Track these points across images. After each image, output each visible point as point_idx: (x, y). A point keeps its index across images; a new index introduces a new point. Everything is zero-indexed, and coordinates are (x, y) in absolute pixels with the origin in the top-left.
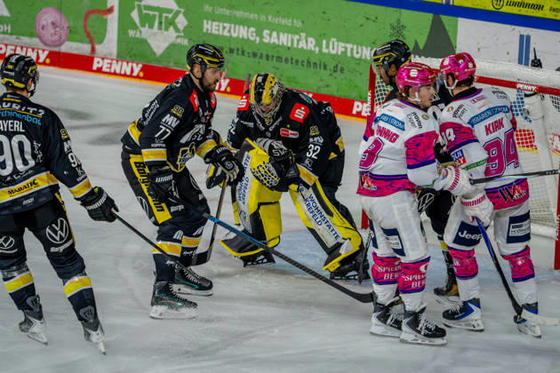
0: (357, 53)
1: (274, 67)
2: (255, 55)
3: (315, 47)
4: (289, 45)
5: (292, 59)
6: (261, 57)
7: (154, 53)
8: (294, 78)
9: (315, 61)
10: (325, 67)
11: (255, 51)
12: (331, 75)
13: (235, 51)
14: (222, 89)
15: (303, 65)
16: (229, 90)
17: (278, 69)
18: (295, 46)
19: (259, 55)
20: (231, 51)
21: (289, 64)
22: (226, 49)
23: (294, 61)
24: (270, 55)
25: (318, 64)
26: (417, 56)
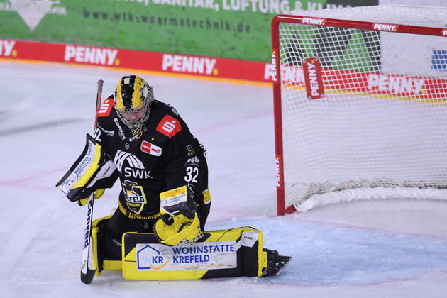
0: (264, 7)
1: (169, 32)
2: (145, 19)
3: (214, 3)
4: (184, 4)
5: (188, 20)
6: (152, 21)
7: (27, 27)
8: (193, 42)
9: (215, 21)
10: (228, 27)
11: (144, 14)
12: (235, 35)
13: (122, 17)
15: (202, 27)
17: (173, 33)
18: (191, 4)
19: (149, 19)
20: (117, 17)
21: (186, 27)
22: (111, 15)
23: (191, 23)
24: (163, 18)
25: (219, 22)
26: (334, 6)
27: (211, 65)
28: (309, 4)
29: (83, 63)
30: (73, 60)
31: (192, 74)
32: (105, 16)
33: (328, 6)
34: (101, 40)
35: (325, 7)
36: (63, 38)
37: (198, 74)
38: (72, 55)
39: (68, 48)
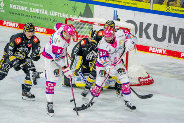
0: (61, 15)
1: (34, 20)
2: (27, 16)
3: (47, 13)
4: (39, 13)
5: (40, 17)
6: (29, 17)
8: (40, 23)
9: (47, 18)
10: (51, 20)
11: (27, 14)
12: (53, 23)
13: (21, 15)
14: (16, 27)
15: (43, 19)
16: (18, 27)
18: (41, 13)
19: (28, 16)
20: (19, 14)
21: (39, 19)
22: (17, 14)
23: (40, 18)
24: (32, 16)
25: (48, 19)
26: (81, 17)
27: (45, 30)
28: (74, 16)
29: (9, 26)
30: (5, 25)
31: (39, 32)
32: (16, 14)
33: (79, 17)
34: (14, 20)
35: (78, 17)
36: (3, 19)
37: (41, 32)
38: (5, 24)
39: (4, 22)
